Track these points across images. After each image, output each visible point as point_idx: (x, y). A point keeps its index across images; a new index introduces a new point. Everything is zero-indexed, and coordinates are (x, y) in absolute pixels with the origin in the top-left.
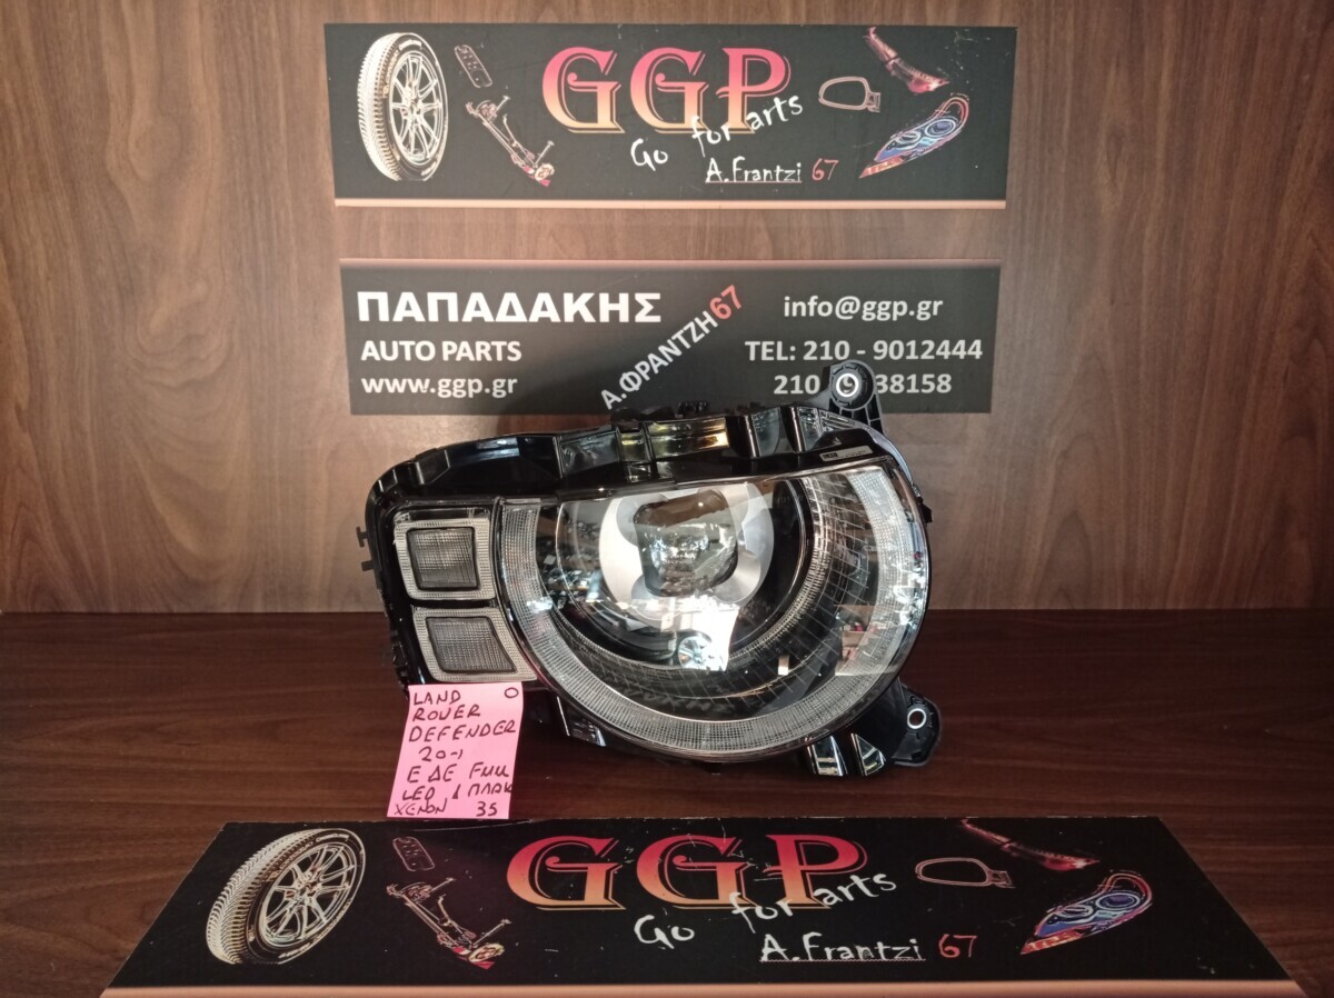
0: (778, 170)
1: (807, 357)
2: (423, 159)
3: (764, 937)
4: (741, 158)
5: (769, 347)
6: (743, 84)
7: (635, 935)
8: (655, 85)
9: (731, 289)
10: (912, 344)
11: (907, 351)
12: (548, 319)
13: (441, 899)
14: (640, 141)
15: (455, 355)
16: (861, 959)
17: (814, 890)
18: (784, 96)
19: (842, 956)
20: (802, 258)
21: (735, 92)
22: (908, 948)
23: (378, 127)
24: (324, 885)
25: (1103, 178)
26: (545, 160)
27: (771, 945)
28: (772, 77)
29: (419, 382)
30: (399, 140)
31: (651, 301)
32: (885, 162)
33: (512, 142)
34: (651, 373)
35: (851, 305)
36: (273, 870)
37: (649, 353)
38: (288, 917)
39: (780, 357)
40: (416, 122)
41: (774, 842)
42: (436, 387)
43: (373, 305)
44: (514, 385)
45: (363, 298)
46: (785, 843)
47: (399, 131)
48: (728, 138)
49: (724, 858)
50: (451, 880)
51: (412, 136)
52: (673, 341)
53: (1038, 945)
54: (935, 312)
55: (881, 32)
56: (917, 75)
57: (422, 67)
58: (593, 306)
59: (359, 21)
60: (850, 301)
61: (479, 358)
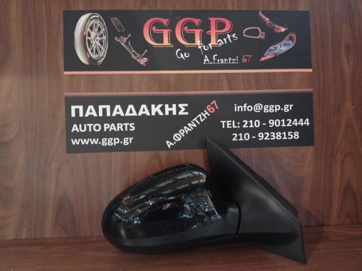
0: (230, 59)
2: (98, 57)
4: (217, 55)
5: (229, 123)
6: (216, 30)
8: (184, 31)
10: (283, 120)
11: (281, 123)
12: (145, 115)
14: (179, 50)
15: (109, 129)
18: (231, 34)
20: (240, 90)
21: (213, 33)
23: (81, 46)
25: (345, 60)
26: (144, 57)
28: (226, 28)
29: (94, 140)
30: (89, 50)
31: (184, 107)
32: (268, 56)
33: (132, 50)
35: (259, 107)
39: (234, 127)
40: (96, 44)
42: (101, 142)
43: (77, 111)
44: (132, 140)
45: (73, 108)
47: (89, 47)
48: (211, 48)
51: (94, 48)
54: (291, 109)
55: (263, 12)
56: (277, 26)
57: (99, 25)
58: (163, 109)
59: (76, 9)
60: (259, 105)
61: (118, 130)
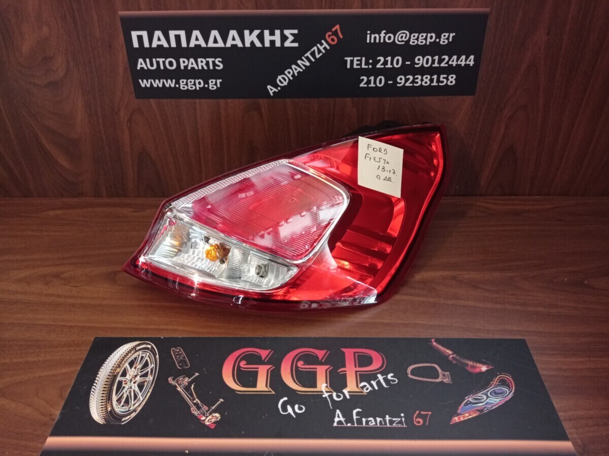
1: (379, 66)
3: (336, 412)
7: (279, 409)
9: (338, 27)
13: (193, 386)
16: (378, 425)
17: (360, 383)
19: (370, 423)
22: (399, 419)
24: (140, 377)
27: (339, 417)
34: (293, 76)
36: (117, 367)
38: (125, 396)
41: (343, 353)
46: (349, 353)
49: (321, 364)
50: (197, 374)
52: (305, 57)
53: (459, 419)
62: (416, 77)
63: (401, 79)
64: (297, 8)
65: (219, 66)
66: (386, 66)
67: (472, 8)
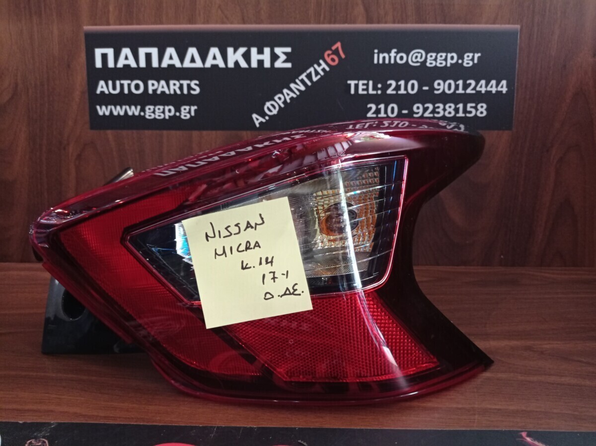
1: (389, 91)
5: (363, 84)
9: (338, 45)
10: (460, 82)
11: (457, 87)
12: (217, 66)
15: (157, 89)
20: (386, 23)
29: (133, 108)
31: (285, 53)
34: (285, 102)
35: (419, 55)
37: (283, 88)
39: (371, 92)
42: (145, 111)
43: (104, 57)
44: (195, 111)
45: (98, 52)
52: (300, 80)
54: (476, 61)
58: (247, 56)
60: (418, 53)
61: (172, 92)
62: (437, 105)
63: (418, 108)
64: (292, 23)
65: (194, 90)
66: (399, 92)
67: (498, 24)
